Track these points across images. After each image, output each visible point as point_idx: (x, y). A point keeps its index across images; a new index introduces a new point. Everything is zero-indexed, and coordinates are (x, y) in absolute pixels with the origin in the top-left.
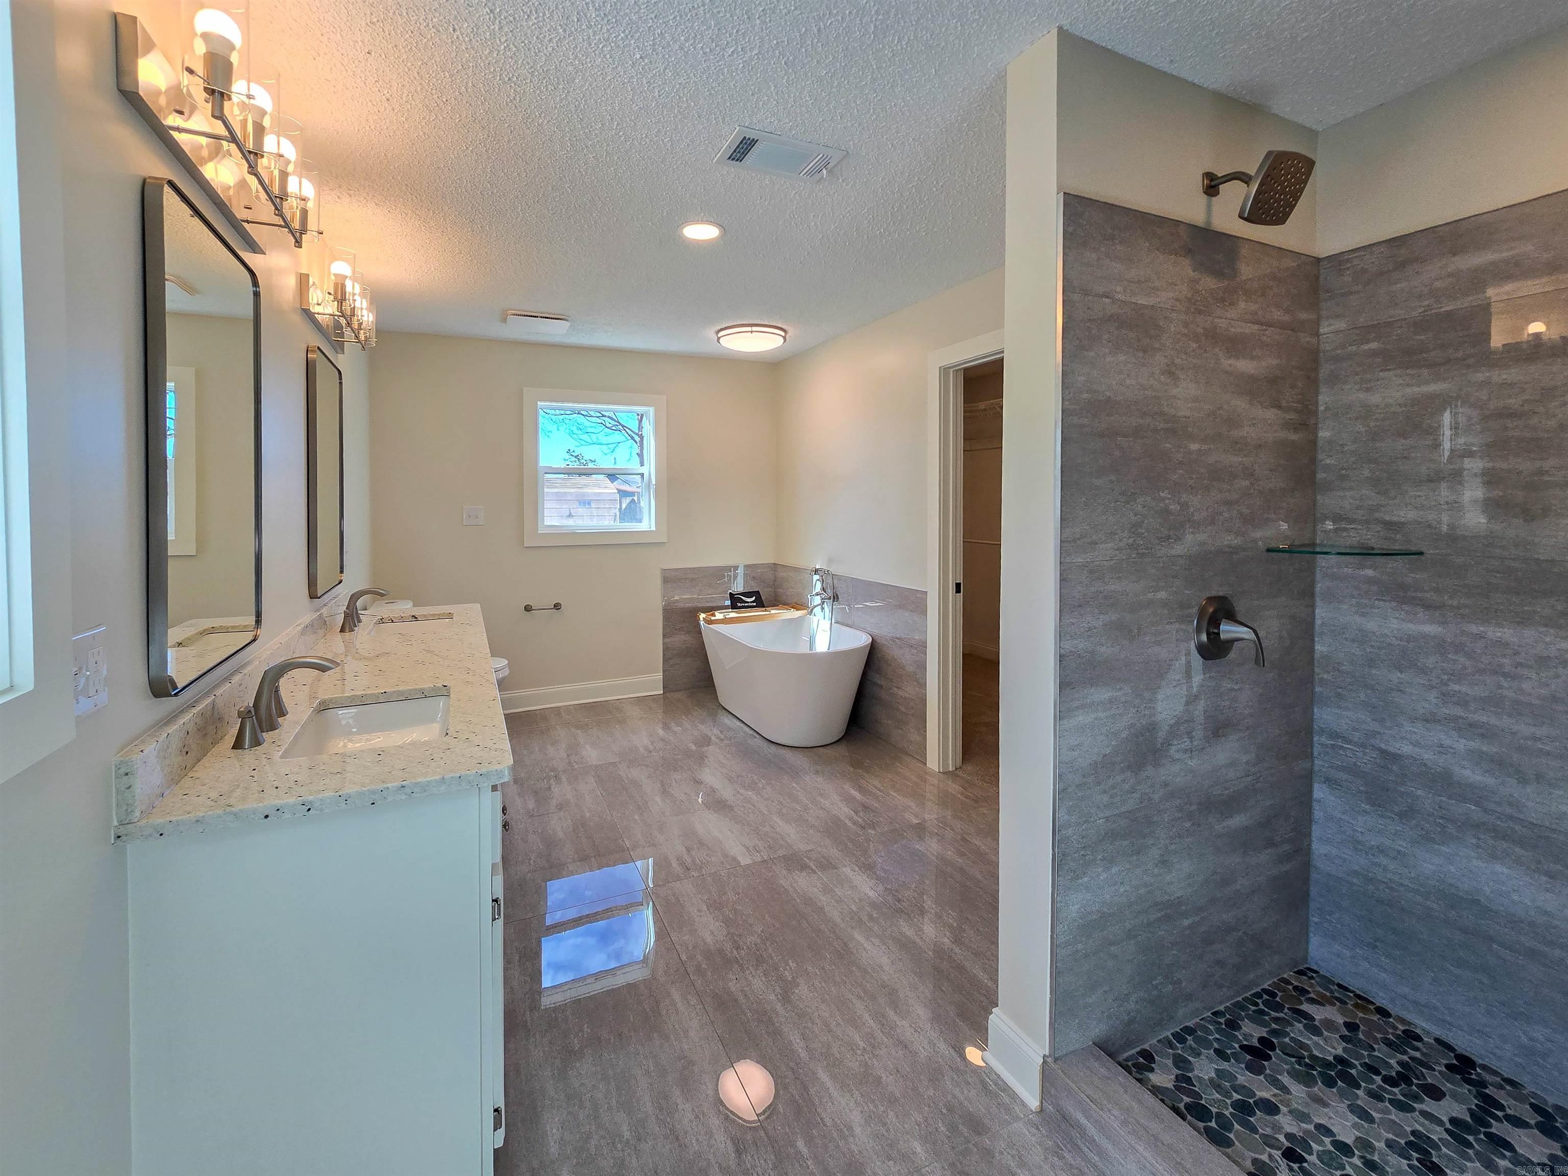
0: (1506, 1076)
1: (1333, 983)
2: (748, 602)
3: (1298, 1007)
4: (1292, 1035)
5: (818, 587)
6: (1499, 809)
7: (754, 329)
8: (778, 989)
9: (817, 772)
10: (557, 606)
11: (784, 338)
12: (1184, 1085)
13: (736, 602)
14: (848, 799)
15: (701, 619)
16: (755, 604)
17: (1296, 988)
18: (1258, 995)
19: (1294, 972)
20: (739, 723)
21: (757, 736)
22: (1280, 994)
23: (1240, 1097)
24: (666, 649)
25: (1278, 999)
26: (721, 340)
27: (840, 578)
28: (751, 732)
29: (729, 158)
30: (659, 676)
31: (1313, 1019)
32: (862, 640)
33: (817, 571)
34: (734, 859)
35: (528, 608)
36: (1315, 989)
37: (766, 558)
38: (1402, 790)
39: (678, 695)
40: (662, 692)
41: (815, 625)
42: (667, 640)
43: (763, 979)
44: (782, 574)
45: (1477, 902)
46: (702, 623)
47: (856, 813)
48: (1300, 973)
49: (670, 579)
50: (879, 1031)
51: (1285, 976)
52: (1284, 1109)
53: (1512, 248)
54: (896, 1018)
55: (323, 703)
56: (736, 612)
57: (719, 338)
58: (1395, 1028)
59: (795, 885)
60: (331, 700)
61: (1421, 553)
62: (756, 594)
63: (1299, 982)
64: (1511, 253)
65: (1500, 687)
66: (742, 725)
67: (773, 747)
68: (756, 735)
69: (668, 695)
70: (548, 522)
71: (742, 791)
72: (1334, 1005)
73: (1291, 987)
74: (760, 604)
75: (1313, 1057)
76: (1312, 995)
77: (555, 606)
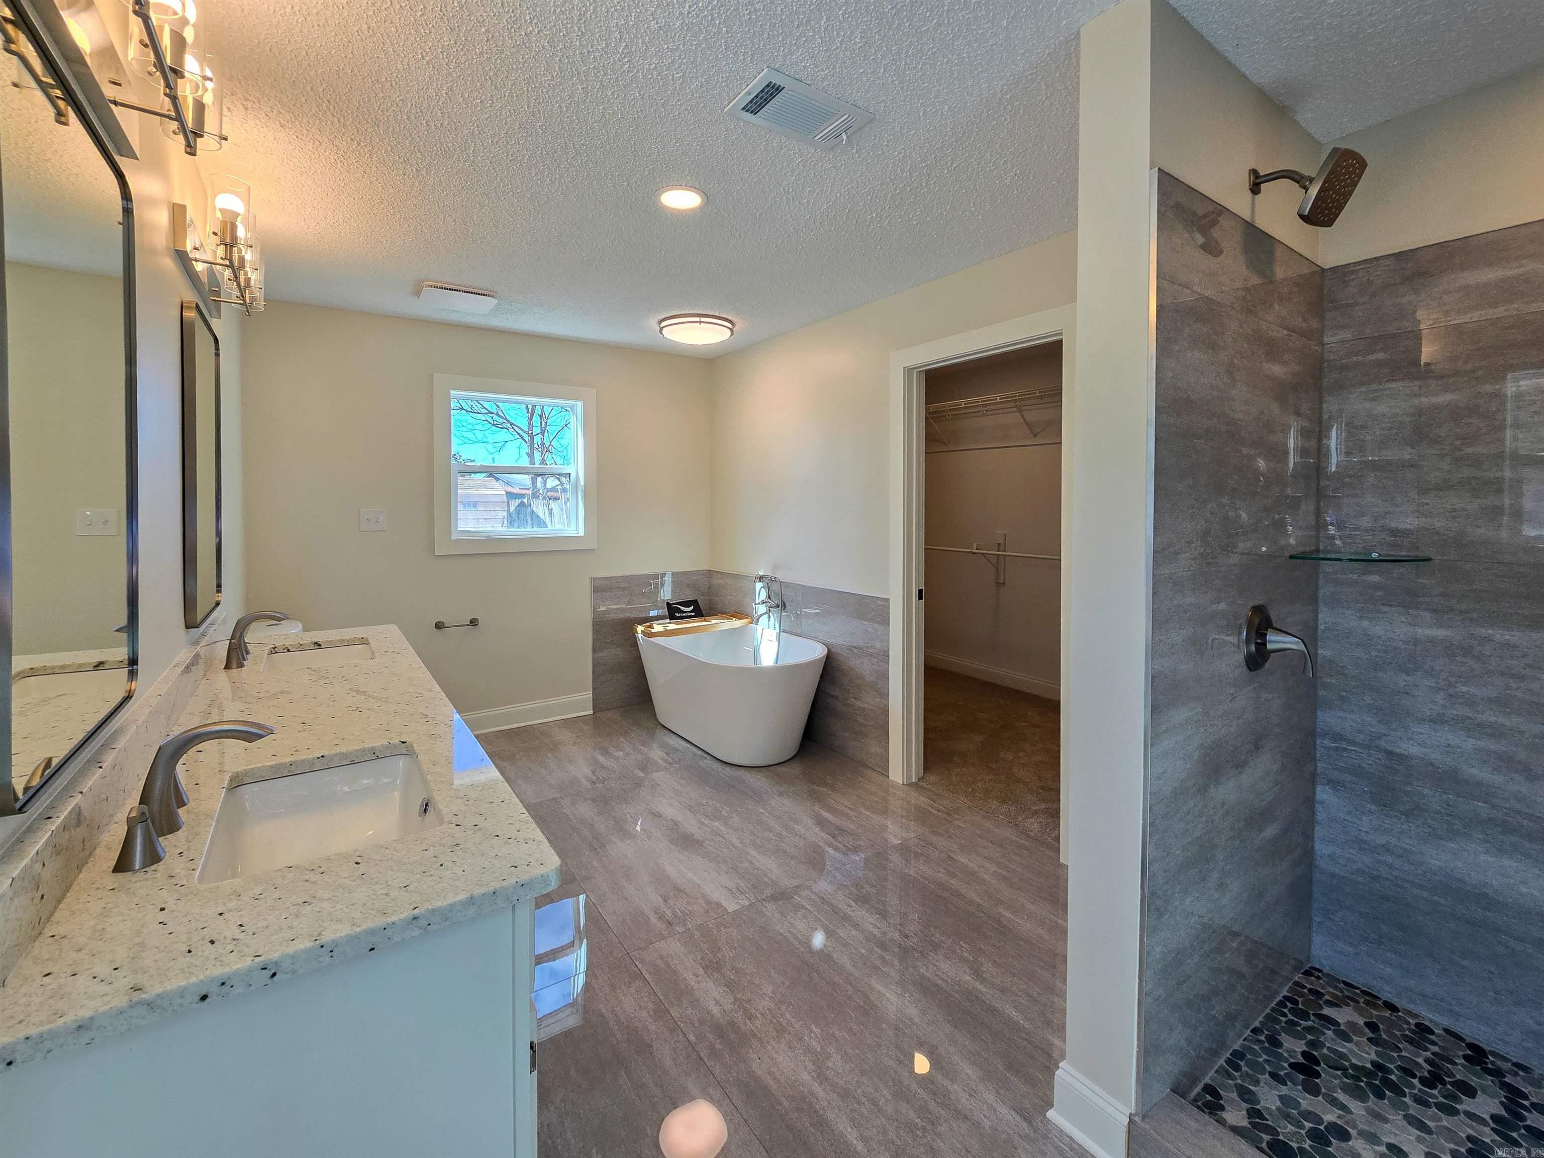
0: (1514, 1060)
1: (1338, 981)
2: (686, 612)
3: (1320, 1012)
4: (1328, 1045)
5: (763, 595)
6: (1507, 805)
7: (703, 319)
8: (810, 1066)
9: (781, 794)
10: (474, 622)
11: (731, 330)
12: (1258, 1120)
13: (673, 612)
14: (821, 822)
15: (639, 632)
16: (693, 614)
17: (1310, 990)
18: (1282, 1004)
19: (1302, 974)
20: (683, 743)
21: (708, 757)
22: (1300, 1000)
23: (1311, 1125)
24: (595, 665)
25: (1300, 1006)
26: (665, 331)
27: (787, 585)
28: (700, 753)
29: (744, 108)
30: (589, 694)
31: (1339, 1025)
32: (818, 652)
33: (761, 579)
34: (719, 905)
35: (439, 626)
36: (1328, 992)
37: (704, 566)
38: (1408, 789)
39: (610, 714)
40: (592, 712)
41: (759, 635)
42: (598, 655)
43: (789, 1053)
44: (717, 581)
45: (1485, 895)
46: (640, 636)
47: (834, 837)
48: (1308, 973)
49: (601, 588)
50: (933, 1103)
51: (1296, 979)
52: (1353, 1132)
53: (1521, 266)
54: (946, 1083)
55: (235, 778)
56: (675, 623)
57: (661, 329)
58: (1408, 1023)
59: (792, 930)
60: (246, 773)
61: (1430, 559)
62: (694, 603)
63: (1311, 984)
64: (1521, 270)
65: (1508, 687)
66: (688, 745)
67: (728, 770)
68: (705, 755)
69: (598, 715)
70: (462, 526)
71: (706, 822)
72: (1349, 1005)
73: (1306, 991)
74: (699, 613)
75: (1355, 1067)
76: (1327, 997)
77: (471, 622)
